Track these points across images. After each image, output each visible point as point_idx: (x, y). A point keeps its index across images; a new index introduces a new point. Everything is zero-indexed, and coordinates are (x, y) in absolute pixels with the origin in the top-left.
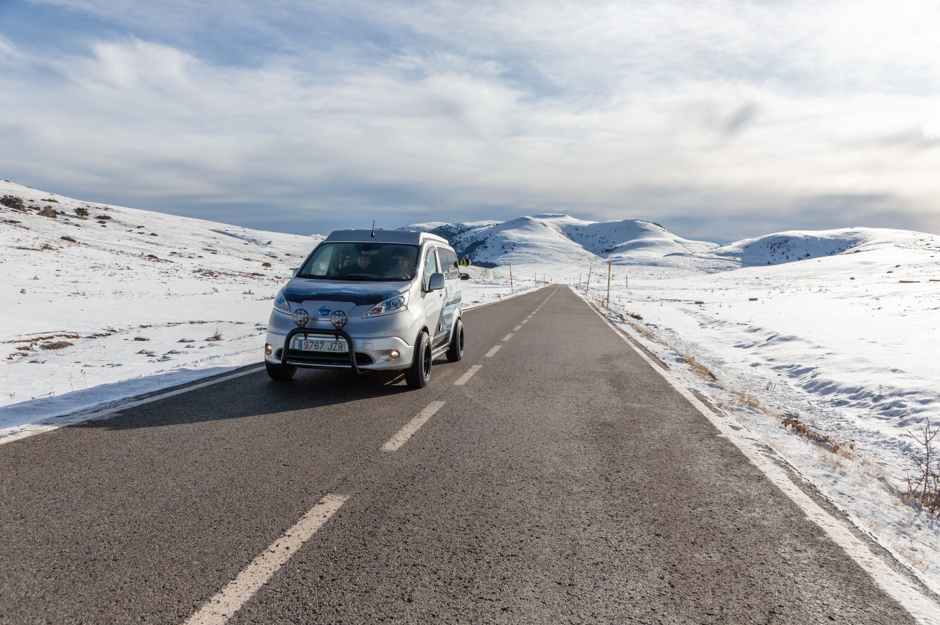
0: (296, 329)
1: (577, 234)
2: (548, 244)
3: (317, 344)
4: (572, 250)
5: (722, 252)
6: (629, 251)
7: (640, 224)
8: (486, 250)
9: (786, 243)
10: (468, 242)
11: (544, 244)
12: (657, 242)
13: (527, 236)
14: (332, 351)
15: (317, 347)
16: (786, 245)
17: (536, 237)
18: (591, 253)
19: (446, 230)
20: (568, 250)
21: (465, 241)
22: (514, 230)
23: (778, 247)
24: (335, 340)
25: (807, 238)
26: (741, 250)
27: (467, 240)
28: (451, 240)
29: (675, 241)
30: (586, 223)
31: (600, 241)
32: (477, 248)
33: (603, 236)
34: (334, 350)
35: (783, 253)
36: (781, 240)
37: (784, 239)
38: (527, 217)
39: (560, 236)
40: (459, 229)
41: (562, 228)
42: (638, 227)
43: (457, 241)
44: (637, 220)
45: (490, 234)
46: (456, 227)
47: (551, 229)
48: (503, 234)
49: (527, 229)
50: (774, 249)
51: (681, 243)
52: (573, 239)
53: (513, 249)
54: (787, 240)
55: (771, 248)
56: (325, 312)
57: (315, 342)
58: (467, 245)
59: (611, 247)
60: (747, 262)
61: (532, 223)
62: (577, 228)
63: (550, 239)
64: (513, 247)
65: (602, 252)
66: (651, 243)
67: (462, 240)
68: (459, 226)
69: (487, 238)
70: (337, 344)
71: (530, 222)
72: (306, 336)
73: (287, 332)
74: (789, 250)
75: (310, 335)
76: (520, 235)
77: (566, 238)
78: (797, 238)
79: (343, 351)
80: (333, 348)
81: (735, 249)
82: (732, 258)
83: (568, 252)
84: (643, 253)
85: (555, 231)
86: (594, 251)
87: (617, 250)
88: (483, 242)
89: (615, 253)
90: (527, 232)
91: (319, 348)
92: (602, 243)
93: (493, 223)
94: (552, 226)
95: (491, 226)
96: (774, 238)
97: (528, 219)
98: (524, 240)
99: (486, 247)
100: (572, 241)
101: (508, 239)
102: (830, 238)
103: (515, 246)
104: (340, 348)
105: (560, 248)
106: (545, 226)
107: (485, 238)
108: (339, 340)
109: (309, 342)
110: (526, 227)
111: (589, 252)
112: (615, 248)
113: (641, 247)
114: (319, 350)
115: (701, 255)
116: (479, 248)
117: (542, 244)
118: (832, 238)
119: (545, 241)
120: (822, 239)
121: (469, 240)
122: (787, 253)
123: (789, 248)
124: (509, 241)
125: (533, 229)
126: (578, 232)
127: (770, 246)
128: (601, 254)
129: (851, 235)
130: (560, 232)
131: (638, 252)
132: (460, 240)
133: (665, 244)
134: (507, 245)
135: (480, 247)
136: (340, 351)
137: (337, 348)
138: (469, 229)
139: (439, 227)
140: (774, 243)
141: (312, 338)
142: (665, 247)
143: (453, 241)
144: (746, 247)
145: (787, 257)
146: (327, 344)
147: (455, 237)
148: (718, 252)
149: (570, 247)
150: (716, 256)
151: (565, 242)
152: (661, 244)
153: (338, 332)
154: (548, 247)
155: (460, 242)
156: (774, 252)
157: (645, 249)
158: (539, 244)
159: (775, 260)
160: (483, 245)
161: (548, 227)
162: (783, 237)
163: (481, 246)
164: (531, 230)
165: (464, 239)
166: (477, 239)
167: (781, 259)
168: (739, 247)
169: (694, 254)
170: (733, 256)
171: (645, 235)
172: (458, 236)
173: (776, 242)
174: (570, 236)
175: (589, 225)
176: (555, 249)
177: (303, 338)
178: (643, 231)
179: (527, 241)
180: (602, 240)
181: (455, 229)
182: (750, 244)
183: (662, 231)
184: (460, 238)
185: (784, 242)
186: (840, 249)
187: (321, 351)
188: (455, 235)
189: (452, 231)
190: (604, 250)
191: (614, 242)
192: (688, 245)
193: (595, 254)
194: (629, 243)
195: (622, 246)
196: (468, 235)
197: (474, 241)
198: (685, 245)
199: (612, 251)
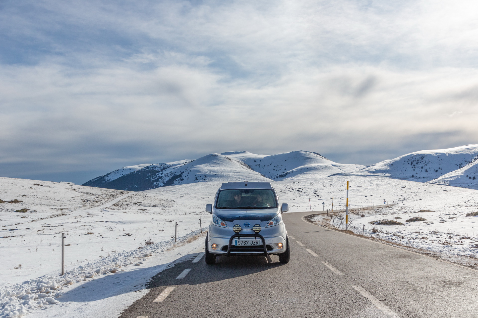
0: (234, 235)
1: (256, 165)
2: (233, 174)
3: (245, 242)
4: (253, 177)
5: (373, 170)
6: (298, 175)
7: (304, 154)
8: (182, 181)
9: (422, 160)
10: (168, 177)
11: (230, 174)
12: (319, 167)
13: (216, 168)
14: (253, 245)
15: (245, 243)
16: (423, 161)
17: (223, 169)
18: (268, 179)
19: (152, 169)
20: (250, 178)
21: (166, 176)
22: (205, 164)
23: (417, 163)
24: (254, 239)
25: (438, 154)
26: (388, 168)
27: (167, 175)
28: (155, 176)
29: (332, 165)
30: (262, 156)
31: (274, 169)
32: (175, 181)
33: (276, 165)
34: (254, 244)
35: (422, 168)
36: (417, 158)
37: (420, 157)
38: (215, 154)
39: (242, 167)
40: (162, 167)
41: (243, 161)
42: (302, 157)
43: (159, 176)
44: (301, 151)
45: (186, 169)
46: (160, 166)
47: (235, 162)
48: (196, 168)
49: (215, 163)
50: (414, 165)
51: (337, 167)
52: (252, 169)
53: (204, 179)
54: (422, 157)
55: (411, 164)
56: (247, 225)
57: (243, 241)
58: (167, 179)
59: (284, 173)
60: (395, 176)
61: (220, 158)
62: (255, 160)
63: (234, 169)
64: (205, 178)
65: (277, 177)
66: (315, 168)
67: (163, 175)
68: (162, 165)
69: (183, 172)
70: (255, 241)
71: (217, 157)
72: (239, 238)
73: (230, 237)
74: (426, 165)
75: (240, 237)
76: (210, 168)
77: (247, 168)
78: (430, 155)
79: (259, 245)
80: (253, 243)
81: (383, 167)
82: (382, 174)
83: (250, 179)
84: (309, 176)
85: (238, 163)
86: (271, 177)
87: (288, 175)
88: (180, 176)
89: (288, 177)
90: (216, 166)
91: (246, 244)
92: (276, 170)
93: (189, 161)
94: (236, 160)
95: (187, 163)
96: (412, 157)
97: (216, 155)
98: (214, 172)
99: (182, 180)
100: (252, 171)
101: (200, 172)
102: (455, 153)
103: (206, 177)
104: (257, 243)
105: (243, 176)
106: (230, 160)
107: (182, 172)
108: (257, 239)
109: (240, 241)
110: (215, 161)
111: (267, 178)
112: (287, 173)
113: (308, 171)
114: (246, 245)
115: (357, 174)
116: (176, 181)
117: (228, 174)
118: (457, 153)
119: (231, 172)
120: (449, 155)
121: (169, 175)
122: (425, 167)
123: (425, 163)
124: (201, 173)
125: (221, 163)
126: (256, 163)
127: (410, 163)
128: (276, 179)
129: (471, 150)
130: (242, 164)
131: (305, 175)
132: (162, 175)
133: (326, 168)
134: (199, 176)
135: (178, 180)
136: (257, 245)
137: (255, 243)
138: (170, 167)
139: (146, 167)
140: (412, 160)
141: (242, 239)
142: (326, 170)
143: (156, 177)
144: (392, 165)
145: (426, 170)
146: (250, 242)
147: (158, 174)
148: (370, 170)
149: (251, 174)
150: (369, 174)
151: (247, 171)
152: (322, 168)
153: (256, 235)
154: (234, 176)
155: (162, 177)
156: (415, 167)
157: (310, 172)
158: (226, 174)
159: (417, 173)
160: (180, 178)
161: (233, 161)
162: (419, 155)
163: (179, 178)
164: (219, 164)
165: (165, 174)
166: (176, 174)
167: (421, 172)
168: (386, 165)
169: (351, 173)
170: (383, 173)
171: (309, 162)
172: (161, 172)
173: (414, 159)
174: (250, 167)
175: (264, 158)
176: (239, 177)
177: (238, 239)
178: (307, 159)
179: (216, 172)
180: (276, 168)
181: (159, 167)
182: (394, 163)
183: (321, 159)
184: (162, 174)
185: (421, 159)
186: (466, 161)
187: (247, 245)
188: (158, 172)
189: (156, 170)
190: (278, 176)
191: (285, 169)
192: (343, 167)
193: (271, 179)
194: (298, 169)
195: (292, 172)
196: (168, 171)
197: (173, 175)
198: (341, 167)
199: (285, 176)
